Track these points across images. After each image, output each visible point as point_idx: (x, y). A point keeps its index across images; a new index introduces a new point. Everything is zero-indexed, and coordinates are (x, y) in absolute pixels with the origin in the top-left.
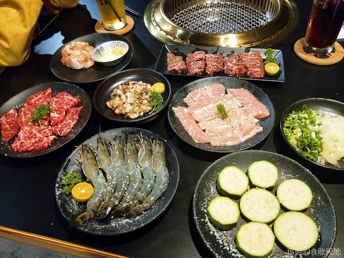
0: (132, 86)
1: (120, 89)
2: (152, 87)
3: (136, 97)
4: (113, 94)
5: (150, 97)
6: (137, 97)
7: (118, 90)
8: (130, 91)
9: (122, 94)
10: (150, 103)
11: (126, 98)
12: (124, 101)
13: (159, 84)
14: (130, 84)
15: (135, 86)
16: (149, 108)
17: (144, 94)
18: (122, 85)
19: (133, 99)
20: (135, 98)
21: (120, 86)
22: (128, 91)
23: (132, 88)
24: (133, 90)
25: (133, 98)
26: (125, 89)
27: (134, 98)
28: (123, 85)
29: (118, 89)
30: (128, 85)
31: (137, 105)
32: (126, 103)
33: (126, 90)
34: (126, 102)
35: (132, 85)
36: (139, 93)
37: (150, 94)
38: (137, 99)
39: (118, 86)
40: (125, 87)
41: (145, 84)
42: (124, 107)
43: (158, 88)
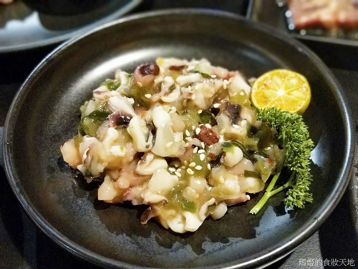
0: (169, 80)
1: (121, 89)
2: (255, 85)
3: (190, 130)
4: (89, 108)
5: (252, 131)
6: (198, 131)
7: (113, 92)
8: (164, 99)
9: (130, 111)
10: (254, 161)
11: (146, 130)
12: (141, 146)
13: (285, 76)
14: (162, 70)
15: (182, 79)
16: (252, 184)
17: (223, 119)
18: (129, 70)
19: (178, 137)
20: (188, 133)
21: (122, 76)
22: (156, 97)
23: (172, 88)
24: (174, 96)
25: (181, 134)
26: (142, 91)
27: (185, 136)
28: (137, 72)
29: (115, 89)
30: (156, 72)
31: (199, 168)
32: (149, 157)
33: (148, 96)
34: (150, 152)
35: (170, 75)
36: (200, 112)
37: (247, 116)
38: (196, 142)
39: (112, 76)
40: (142, 80)
41: (223, 72)
42: (137, 175)
43: (281, 93)
